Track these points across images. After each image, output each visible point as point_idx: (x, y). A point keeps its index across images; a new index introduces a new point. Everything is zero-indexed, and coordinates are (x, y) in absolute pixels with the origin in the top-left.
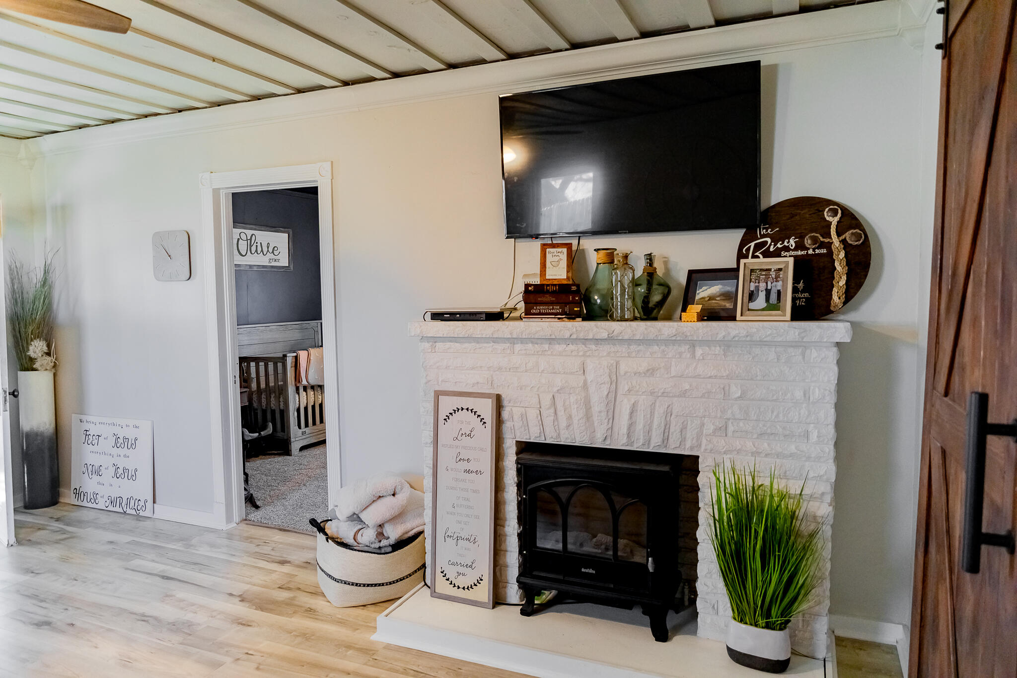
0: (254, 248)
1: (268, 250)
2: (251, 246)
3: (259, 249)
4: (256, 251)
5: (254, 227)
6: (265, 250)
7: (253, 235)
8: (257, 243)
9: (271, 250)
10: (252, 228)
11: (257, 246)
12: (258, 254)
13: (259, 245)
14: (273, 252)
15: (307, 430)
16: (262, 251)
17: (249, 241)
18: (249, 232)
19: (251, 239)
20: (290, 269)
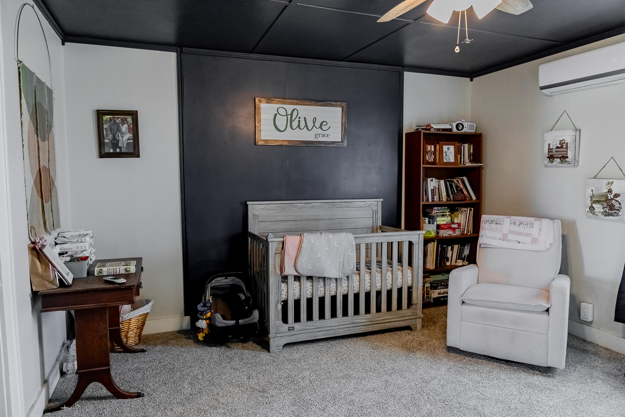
0: (295, 124)
1: (314, 125)
2: (291, 122)
3: (302, 124)
4: (299, 126)
5: (295, 101)
6: (310, 125)
7: (294, 110)
8: (299, 118)
9: (318, 124)
10: (293, 102)
11: (299, 121)
12: (300, 129)
13: (302, 120)
14: (321, 127)
15: (297, 326)
16: (306, 125)
17: (289, 117)
18: (290, 108)
19: (292, 114)
20: (342, 145)
